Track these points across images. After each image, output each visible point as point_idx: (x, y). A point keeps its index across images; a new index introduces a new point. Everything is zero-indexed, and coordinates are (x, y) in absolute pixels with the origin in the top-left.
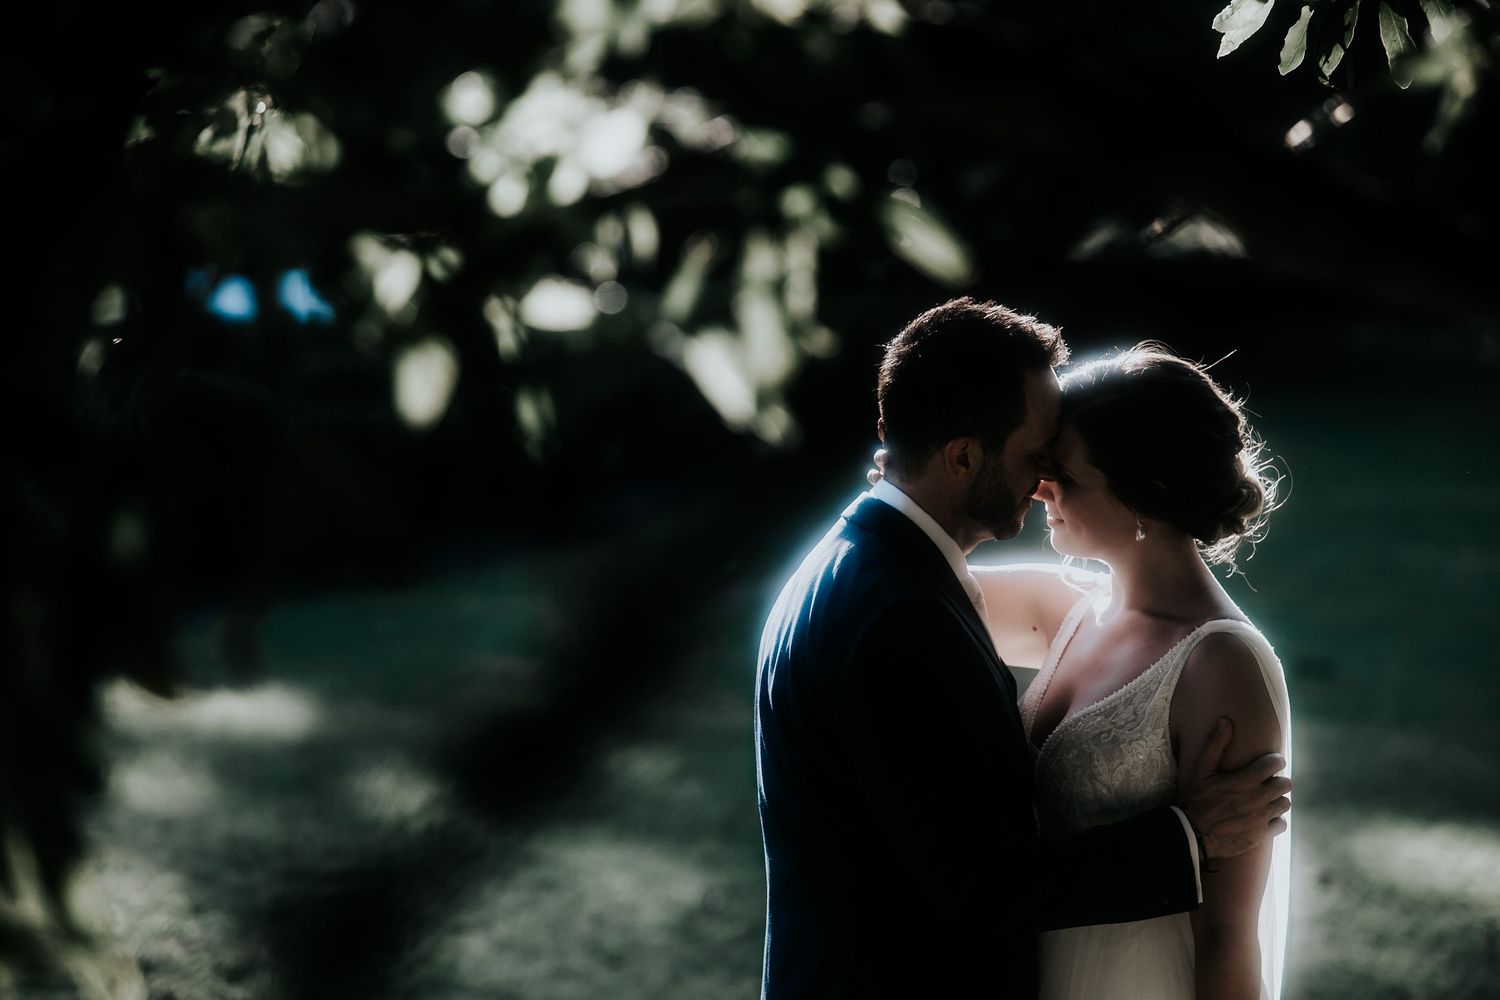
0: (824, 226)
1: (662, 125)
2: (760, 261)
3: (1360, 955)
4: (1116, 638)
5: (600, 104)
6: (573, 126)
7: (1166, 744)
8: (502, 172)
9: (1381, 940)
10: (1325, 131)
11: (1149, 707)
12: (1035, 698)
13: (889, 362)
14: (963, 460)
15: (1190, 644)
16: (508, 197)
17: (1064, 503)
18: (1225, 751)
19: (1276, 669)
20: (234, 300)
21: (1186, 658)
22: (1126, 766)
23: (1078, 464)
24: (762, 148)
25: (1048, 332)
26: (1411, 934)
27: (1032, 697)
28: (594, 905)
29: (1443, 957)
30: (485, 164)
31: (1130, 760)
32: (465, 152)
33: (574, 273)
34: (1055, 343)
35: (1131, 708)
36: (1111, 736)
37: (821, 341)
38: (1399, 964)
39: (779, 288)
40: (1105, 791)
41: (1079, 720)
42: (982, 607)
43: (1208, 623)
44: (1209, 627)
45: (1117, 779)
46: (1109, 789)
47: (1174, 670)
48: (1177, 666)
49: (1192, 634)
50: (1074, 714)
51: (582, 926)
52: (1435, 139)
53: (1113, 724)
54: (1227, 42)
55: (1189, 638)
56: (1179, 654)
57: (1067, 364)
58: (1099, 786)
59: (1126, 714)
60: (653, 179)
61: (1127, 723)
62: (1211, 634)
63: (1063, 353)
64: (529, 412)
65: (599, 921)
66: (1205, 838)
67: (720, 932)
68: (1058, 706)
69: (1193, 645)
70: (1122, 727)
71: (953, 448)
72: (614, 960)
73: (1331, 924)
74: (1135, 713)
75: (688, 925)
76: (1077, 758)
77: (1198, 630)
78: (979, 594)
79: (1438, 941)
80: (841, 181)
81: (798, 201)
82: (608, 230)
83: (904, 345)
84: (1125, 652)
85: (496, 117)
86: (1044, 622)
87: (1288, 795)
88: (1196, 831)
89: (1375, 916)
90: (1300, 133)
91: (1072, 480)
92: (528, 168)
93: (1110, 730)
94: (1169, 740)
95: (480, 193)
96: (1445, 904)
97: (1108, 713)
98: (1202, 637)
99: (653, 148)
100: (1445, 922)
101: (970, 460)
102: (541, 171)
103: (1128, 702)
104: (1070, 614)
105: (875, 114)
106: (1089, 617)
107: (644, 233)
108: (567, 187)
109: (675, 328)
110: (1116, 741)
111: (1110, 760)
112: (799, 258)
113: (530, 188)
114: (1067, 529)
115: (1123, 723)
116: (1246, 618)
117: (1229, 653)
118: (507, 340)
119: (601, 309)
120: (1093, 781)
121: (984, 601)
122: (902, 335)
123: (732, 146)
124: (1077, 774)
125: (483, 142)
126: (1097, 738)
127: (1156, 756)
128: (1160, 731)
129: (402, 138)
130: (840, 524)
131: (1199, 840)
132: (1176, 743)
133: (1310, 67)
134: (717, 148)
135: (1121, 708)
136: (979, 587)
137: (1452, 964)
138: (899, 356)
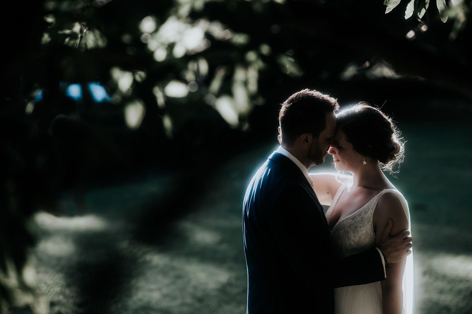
0: (260, 64)
1: (209, 32)
2: (240, 75)
3: (435, 296)
4: (355, 195)
5: (189, 26)
6: (180, 33)
7: (372, 228)
8: (158, 47)
9: (441, 292)
10: (418, 33)
11: (366, 216)
12: (329, 214)
13: (283, 110)
14: (306, 140)
15: (379, 197)
16: (160, 55)
17: (339, 154)
18: (391, 229)
19: (405, 203)
20: (74, 91)
21: (378, 201)
22: (359, 235)
23: (343, 142)
24: (240, 39)
25: (333, 100)
26: (451, 290)
27: (328, 214)
28: (193, 283)
29: (461, 297)
30: (153, 45)
31: (360, 233)
32: (147, 42)
33: (181, 79)
34: (335, 103)
35: (360, 217)
36: (354, 225)
37: (260, 101)
38: (448, 299)
39: (246, 83)
40: (353, 243)
41: (344, 220)
42: (313, 186)
43: (385, 190)
44: (385, 191)
45: (357, 239)
46: (354, 242)
47: (374, 204)
48: (375, 203)
49: (380, 193)
50: (342, 219)
51: (190, 290)
52: (453, 35)
53: (355, 221)
54: (388, 9)
55: (378, 195)
56: (375, 200)
57: (339, 110)
58: (351, 241)
59: (359, 219)
60: (206, 49)
61: (359, 222)
62: (386, 193)
63: (337, 107)
64: (167, 122)
65: (195, 288)
66: (386, 257)
67: (234, 291)
68: (337, 216)
69: (380, 197)
70: (358, 223)
71: (303, 136)
72: (200, 300)
73: (426, 287)
74: (362, 218)
75: (223, 289)
76: (344, 232)
77: (381, 192)
78: (312, 181)
79: (460, 292)
80: (265, 49)
81: (251, 56)
82: (192, 66)
83: (288, 104)
84: (359, 199)
85: (156, 30)
86: (331, 191)
87: (411, 243)
88: (384, 255)
89: (440, 284)
90: (411, 34)
91: (341, 147)
92: (166, 46)
93: (354, 224)
94: (373, 227)
95: (151, 54)
96: (461, 280)
97: (353, 218)
98: (383, 194)
99: (206, 39)
100: (462, 286)
101: (309, 140)
102: (171, 47)
103: (360, 215)
105: (275, 28)
106: (346, 189)
107: (204, 66)
108: (179, 52)
109: (213, 96)
110: (356, 227)
111: (354, 233)
112: (252, 75)
113: (167, 53)
114: (340, 163)
115: (358, 221)
116: (396, 188)
117: (391, 199)
118: (161, 100)
119: (190, 91)
120: (349, 240)
121: (313, 183)
122: (287, 101)
123: (231, 39)
124: (344, 237)
125: (152, 38)
126: (350, 226)
127: (369, 232)
128: (370, 224)
129: (126, 38)
131: (385, 258)
132: (375, 228)
133: (415, 16)
134: (226, 40)
135: (357, 217)
136: (312, 180)
137: (464, 299)
138: (286, 107)
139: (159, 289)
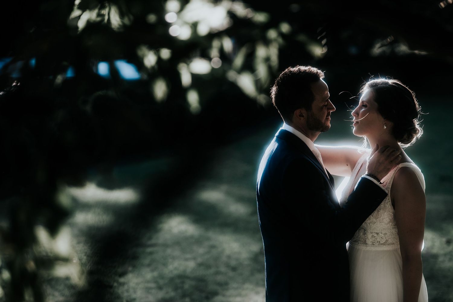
0: (280, 41)
1: (232, 12)
2: (261, 52)
5: (211, 5)
7: (390, 201)
14: (301, 115)
16: (184, 33)
19: (422, 176)
20: (103, 68)
24: (260, 18)
28: (227, 252)
32: (171, 21)
33: (206, 56)
39: (268, 60)
43: (402, 164)
47: (391, 179)
49: (396, 167)
51: (224, 259)
55: (395, 169)
56: (392, 174)
60: (228, 28)
62: (402, 167)
64: (193, 98)
65: (229, 257)
69: (397, 171)
71: (297, 112)
72: (234, 269)
75: (256, 258)
77: (398, 166)
80: (285, 28)
81: (272, 34)
82: (216, 44)
85: (181, 10)
92: (191, 25)
98: (399, 168)
99: (229, 18)
101: (304, 115)
102: (194, 26)
104: (358, 162)
105: (295, 7)
106: (365, 162)
107: (228, 44)
108: (203, 30)
109: (236, 73)
112: (273, 51)
113: (192, 31)
116: (413, 162)
117: (408, 173)
119: (213, 67)
123: (252, 18)
125: (178, 17)
128: (388, 198)
129: (152, 18)
130: (275, 138)
134: (248, 18)
139: (194, 259)
